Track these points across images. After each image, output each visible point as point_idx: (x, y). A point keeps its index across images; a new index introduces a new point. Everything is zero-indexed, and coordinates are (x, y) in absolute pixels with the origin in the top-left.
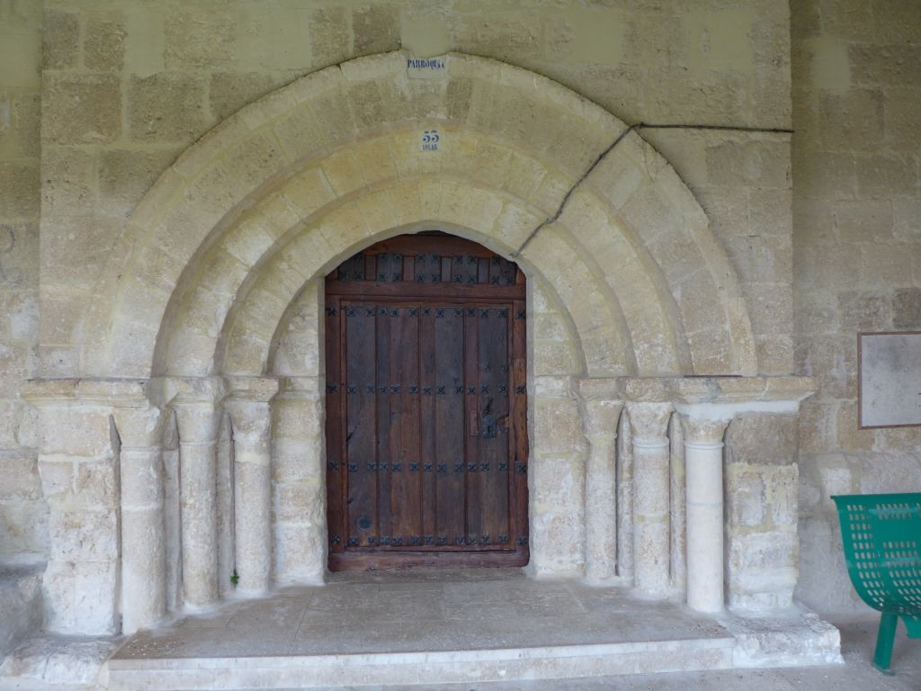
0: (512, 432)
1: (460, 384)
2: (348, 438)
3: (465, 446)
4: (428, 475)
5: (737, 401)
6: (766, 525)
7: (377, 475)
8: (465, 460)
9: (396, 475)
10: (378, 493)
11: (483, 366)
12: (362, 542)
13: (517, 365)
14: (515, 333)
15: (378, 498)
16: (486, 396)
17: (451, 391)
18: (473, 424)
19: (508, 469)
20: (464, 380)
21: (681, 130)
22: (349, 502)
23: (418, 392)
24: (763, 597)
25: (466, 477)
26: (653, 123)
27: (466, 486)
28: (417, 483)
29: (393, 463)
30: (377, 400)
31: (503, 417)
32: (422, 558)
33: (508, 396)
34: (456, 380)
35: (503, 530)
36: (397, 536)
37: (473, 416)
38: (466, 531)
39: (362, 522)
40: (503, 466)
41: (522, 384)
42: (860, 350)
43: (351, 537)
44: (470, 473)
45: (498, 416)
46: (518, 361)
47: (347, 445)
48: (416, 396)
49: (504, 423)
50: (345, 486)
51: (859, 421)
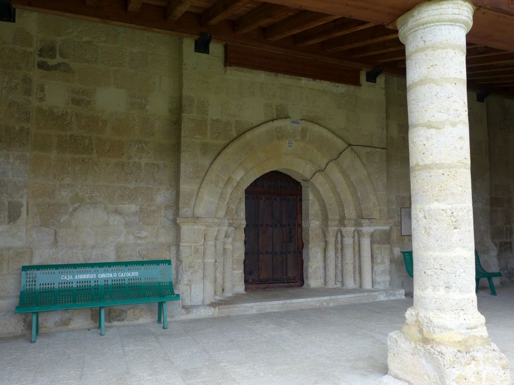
0: (297, 240)
1: (281, 223)
3: (282, 245)
5: (375, 226)
6: (382, 262)
8: (283, 250)
10: (255, 262)
11: (288, 217)
12: (249, 280)
14: (298, 206)
15: (255, 264)
16: (290, 228)
18: (285, 238)
19: (296, 253)
21: (360, 147)
24: (382, 284)
26: (353, 144)
27: (283, 259)
28: (268, 258)
30: (255, 229)
35: (294, 275)
36: (261, 278)
37: (285, 235)
40: (294, 252)
42: (401, 213)
44: (284, 255)
45: (293, 234)
46: (299, 216)
48: (267, 227)
49: (294, 237)
51: (401, 234)
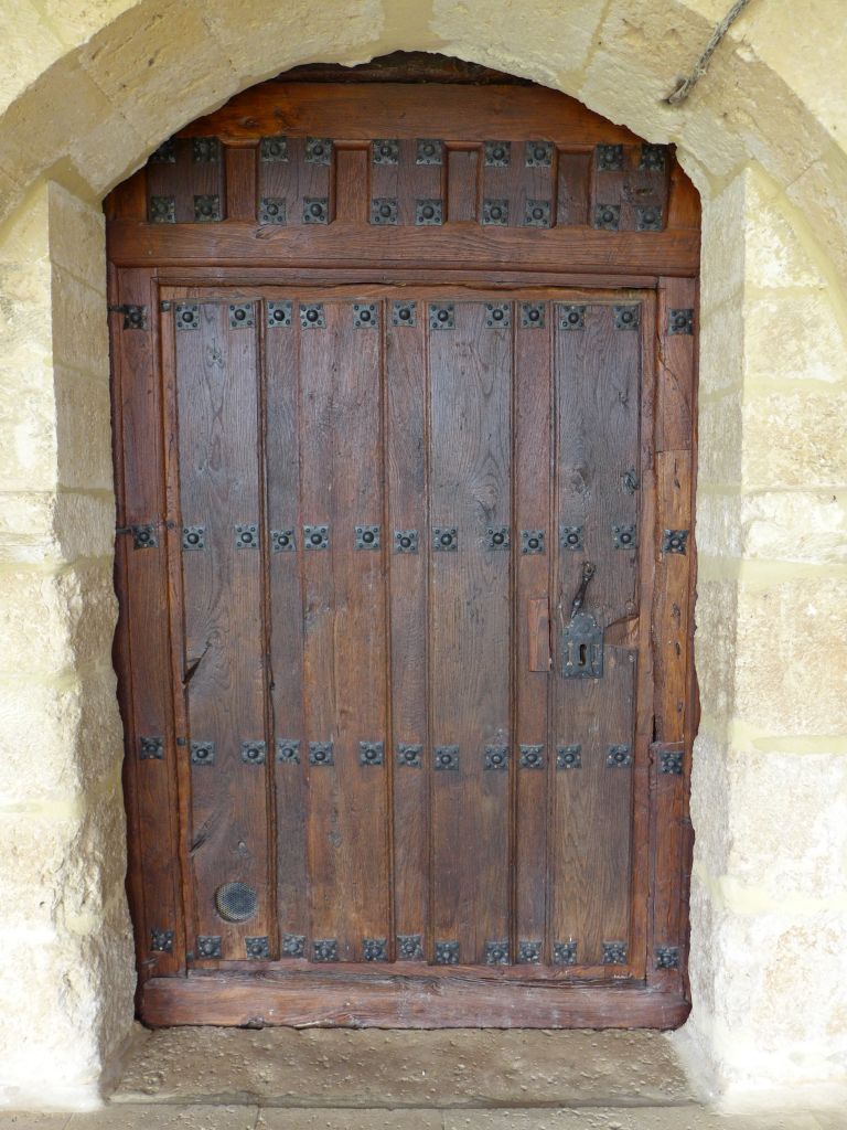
0: (646, 663)
1: (502, 523)
2: (189, 675)
3: (515, 700)
4: (410, 778)
7: (270, 774)
8: (514, 739)
9: (321, 776)
10: (273, 821)
11: (567, 470)
12: (230, 949)
13: (665, 470)
14: (663, 376)
15: (273, 835)
16: (577, 557)
17: (474, 543)
18: (538, 640)
19: (633, 765)
20: (513, 511)
22: (194, 846)
23: (383, 546)
25: (515, 783)
27: (515, 805)
28: (379, 800)
29: (313, 744)
30: (266, 568)
31: (623, 620)
32: (393, 997)
33: (637, 559)
34: (488, 512)
35: (613, 929)
36: (326, 936)
37: (538, 614)
38: (513, 928)
39: (232, 897)
40: (619, 757)
41: (680, 525)
43: (203, 937)
44: (524, 775)
45: (610, 616)
46: (670, 457)
47: (186, 692)
48: (375, 556)
49: (624, 636)
50: (184, 803)
